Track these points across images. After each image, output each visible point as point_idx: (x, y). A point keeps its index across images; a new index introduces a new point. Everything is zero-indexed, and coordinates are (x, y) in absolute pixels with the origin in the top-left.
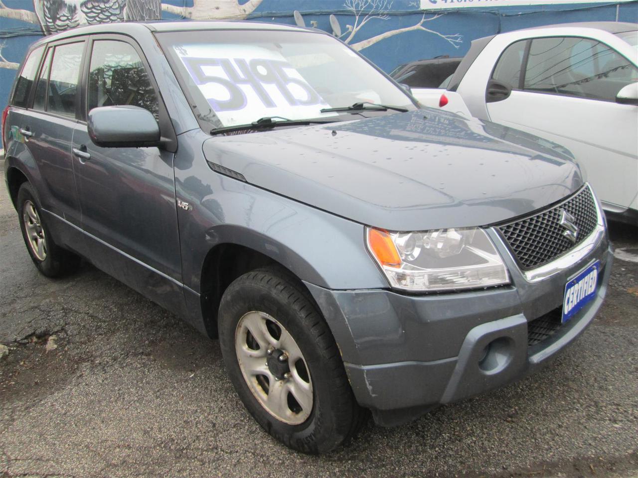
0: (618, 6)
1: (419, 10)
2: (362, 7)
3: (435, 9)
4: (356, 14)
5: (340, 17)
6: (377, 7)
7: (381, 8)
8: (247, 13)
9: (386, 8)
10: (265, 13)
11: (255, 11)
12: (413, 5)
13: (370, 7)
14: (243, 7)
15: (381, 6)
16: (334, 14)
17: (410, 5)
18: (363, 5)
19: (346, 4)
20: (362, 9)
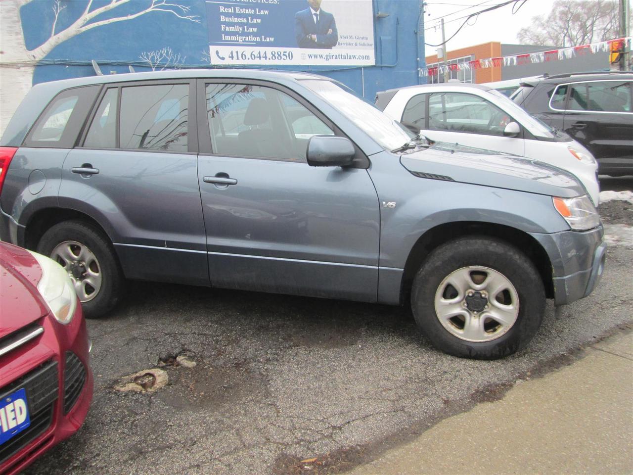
0: (363, 69)
1: (210, 65)
2: (157, 60)
3: (224, 65)
4: (152, 66)
5: (136, 68)
6: (172, 60)
7: (175, 61)
8: (37, 59)
9: (180, 62)
10: (57, 60)
11: (46, 57)
12: (204, 60)
13: (165, 60)
14: (32, 53)
15: (175, 59)
16: (132, 66)
17: (202, 60)
18: (158, 57)
19: (142, 57)
20: (158, 62)
